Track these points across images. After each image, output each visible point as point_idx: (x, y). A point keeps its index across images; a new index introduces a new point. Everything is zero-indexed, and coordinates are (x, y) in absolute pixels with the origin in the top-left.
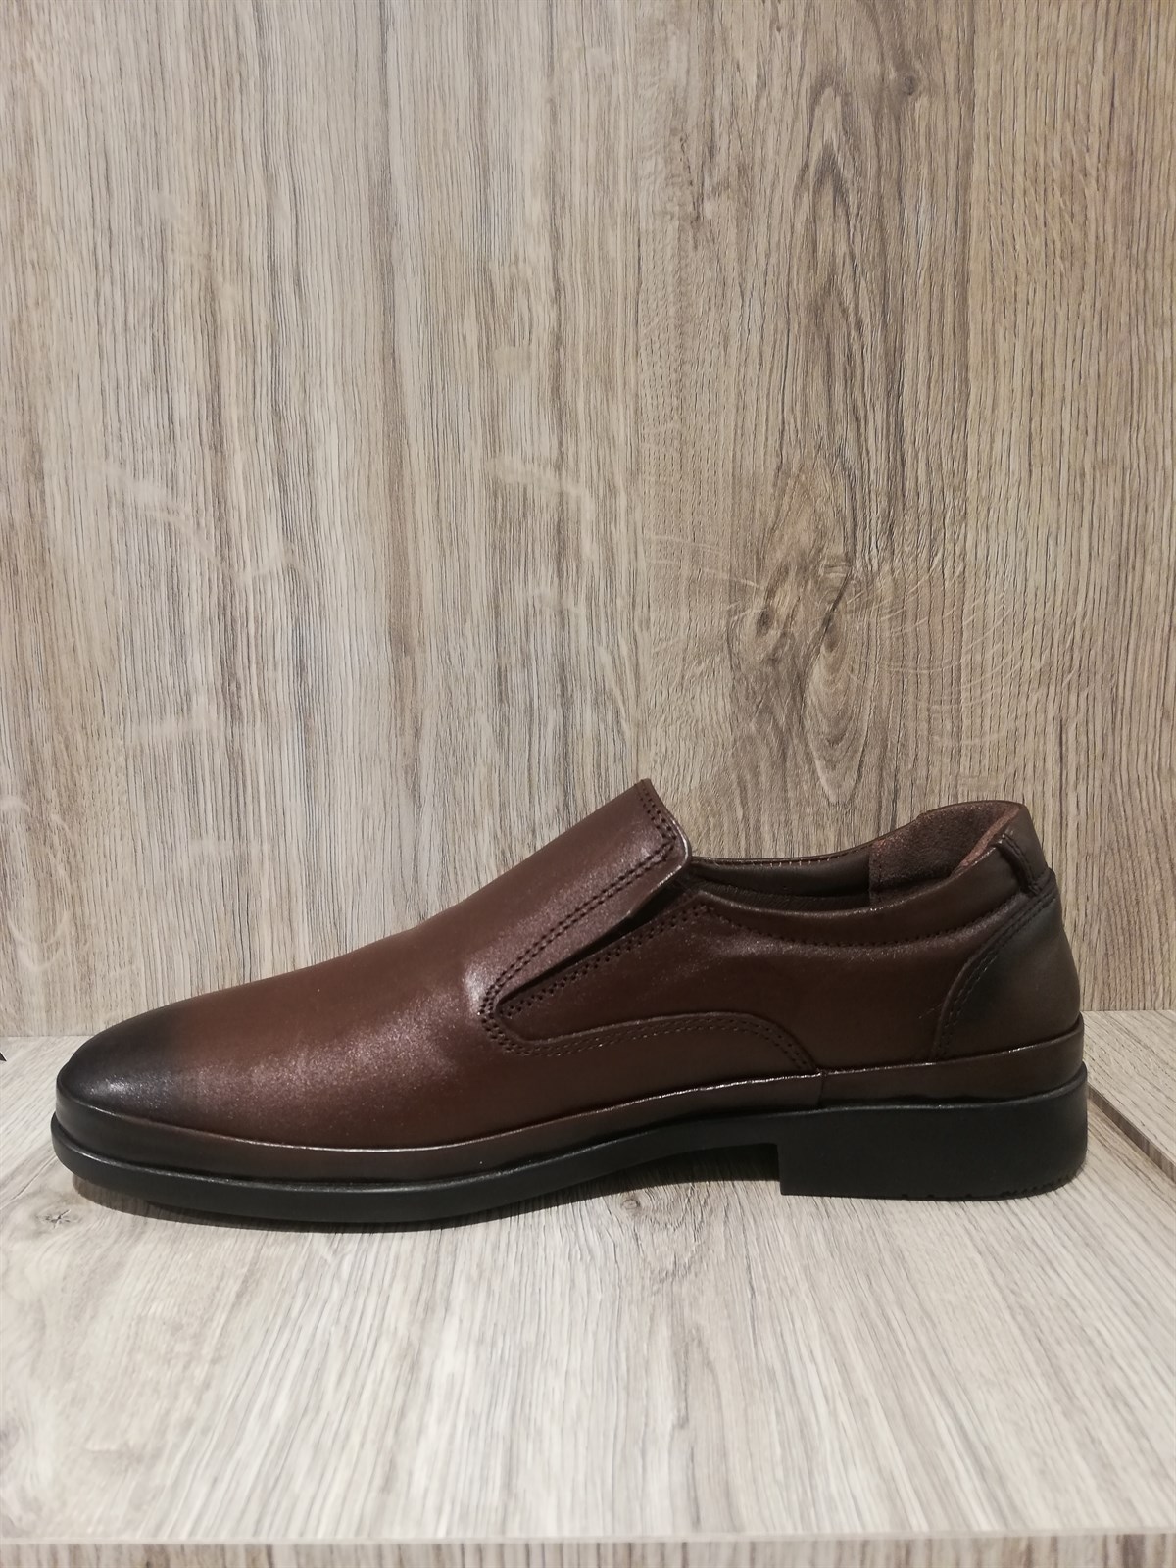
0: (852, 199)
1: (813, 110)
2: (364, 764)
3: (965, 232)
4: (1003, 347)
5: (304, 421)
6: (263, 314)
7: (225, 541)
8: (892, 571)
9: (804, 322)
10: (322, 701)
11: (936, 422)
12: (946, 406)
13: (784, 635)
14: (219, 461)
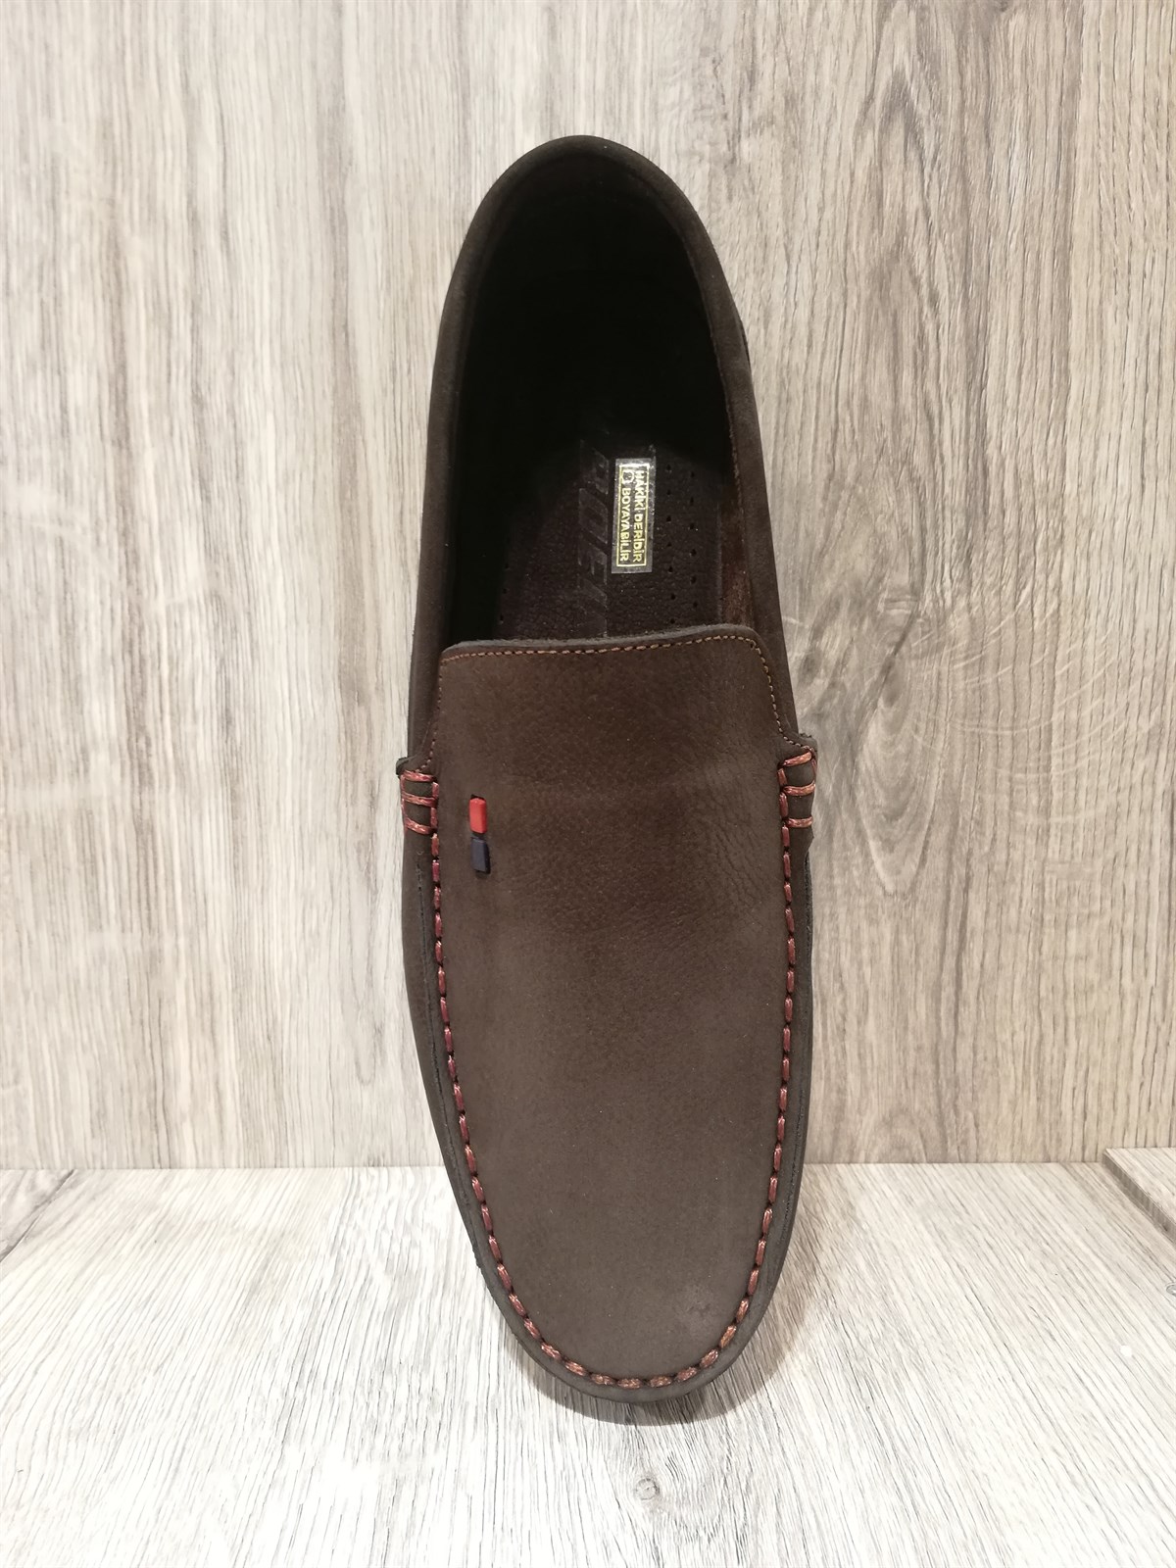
0: (928, 140)
1: (880, 27)
2: (306, 840)
3: (1067, 186)
4: (1112, 329)
5: (231, 411)
6: (181, 274)
7: (132, 559)
8: (969, 607)
9: (865, 294)
10: (253, 761)
11: (1027, 422)
12: (1041, 402)
13: (833, 685)
14: (124, 460)
